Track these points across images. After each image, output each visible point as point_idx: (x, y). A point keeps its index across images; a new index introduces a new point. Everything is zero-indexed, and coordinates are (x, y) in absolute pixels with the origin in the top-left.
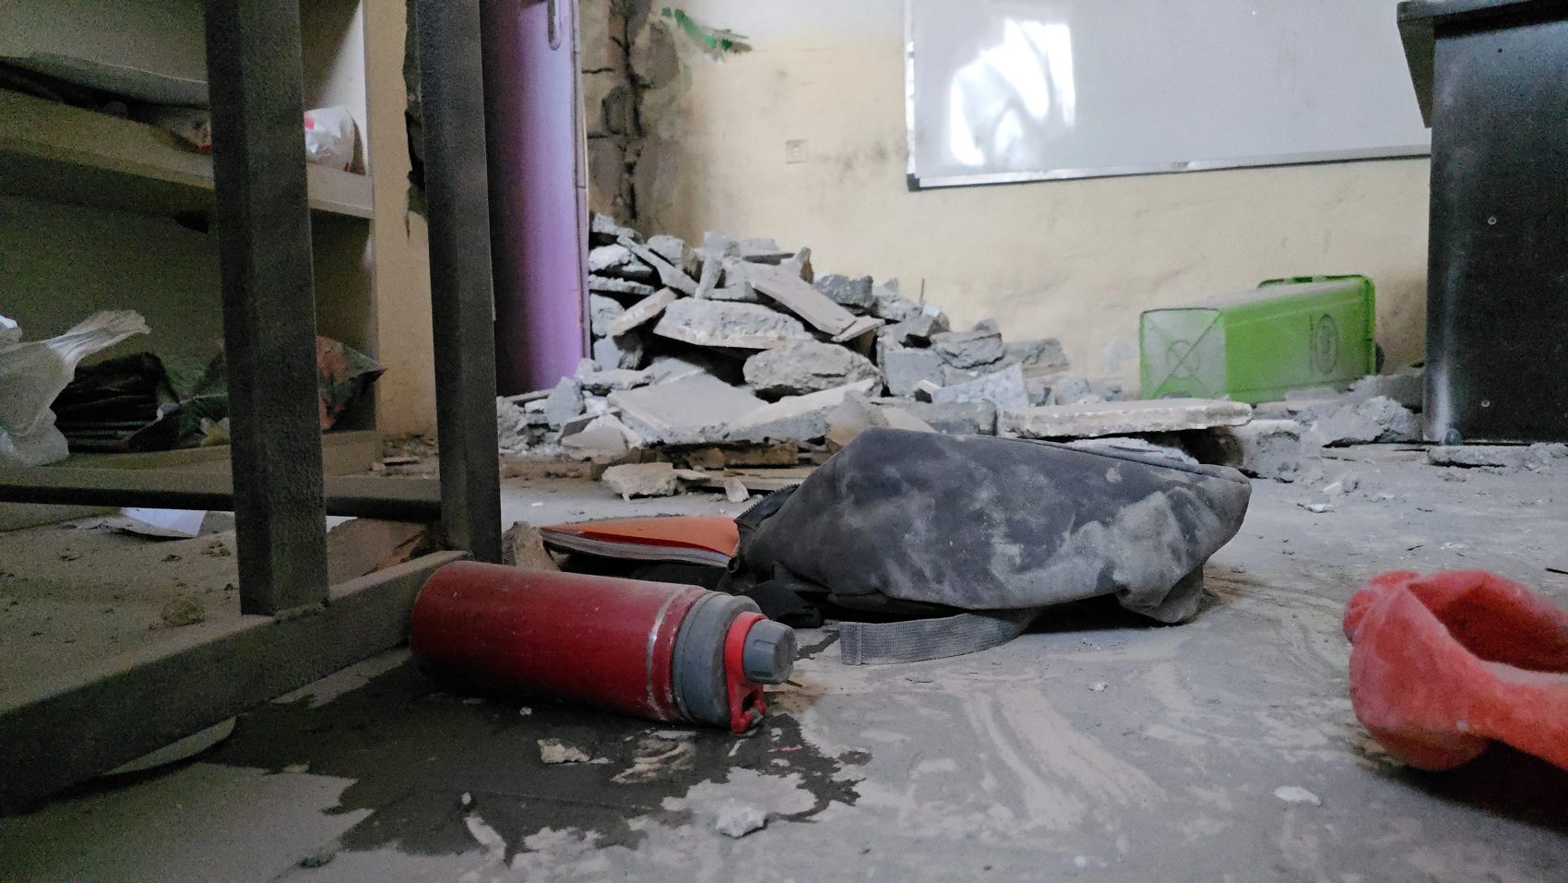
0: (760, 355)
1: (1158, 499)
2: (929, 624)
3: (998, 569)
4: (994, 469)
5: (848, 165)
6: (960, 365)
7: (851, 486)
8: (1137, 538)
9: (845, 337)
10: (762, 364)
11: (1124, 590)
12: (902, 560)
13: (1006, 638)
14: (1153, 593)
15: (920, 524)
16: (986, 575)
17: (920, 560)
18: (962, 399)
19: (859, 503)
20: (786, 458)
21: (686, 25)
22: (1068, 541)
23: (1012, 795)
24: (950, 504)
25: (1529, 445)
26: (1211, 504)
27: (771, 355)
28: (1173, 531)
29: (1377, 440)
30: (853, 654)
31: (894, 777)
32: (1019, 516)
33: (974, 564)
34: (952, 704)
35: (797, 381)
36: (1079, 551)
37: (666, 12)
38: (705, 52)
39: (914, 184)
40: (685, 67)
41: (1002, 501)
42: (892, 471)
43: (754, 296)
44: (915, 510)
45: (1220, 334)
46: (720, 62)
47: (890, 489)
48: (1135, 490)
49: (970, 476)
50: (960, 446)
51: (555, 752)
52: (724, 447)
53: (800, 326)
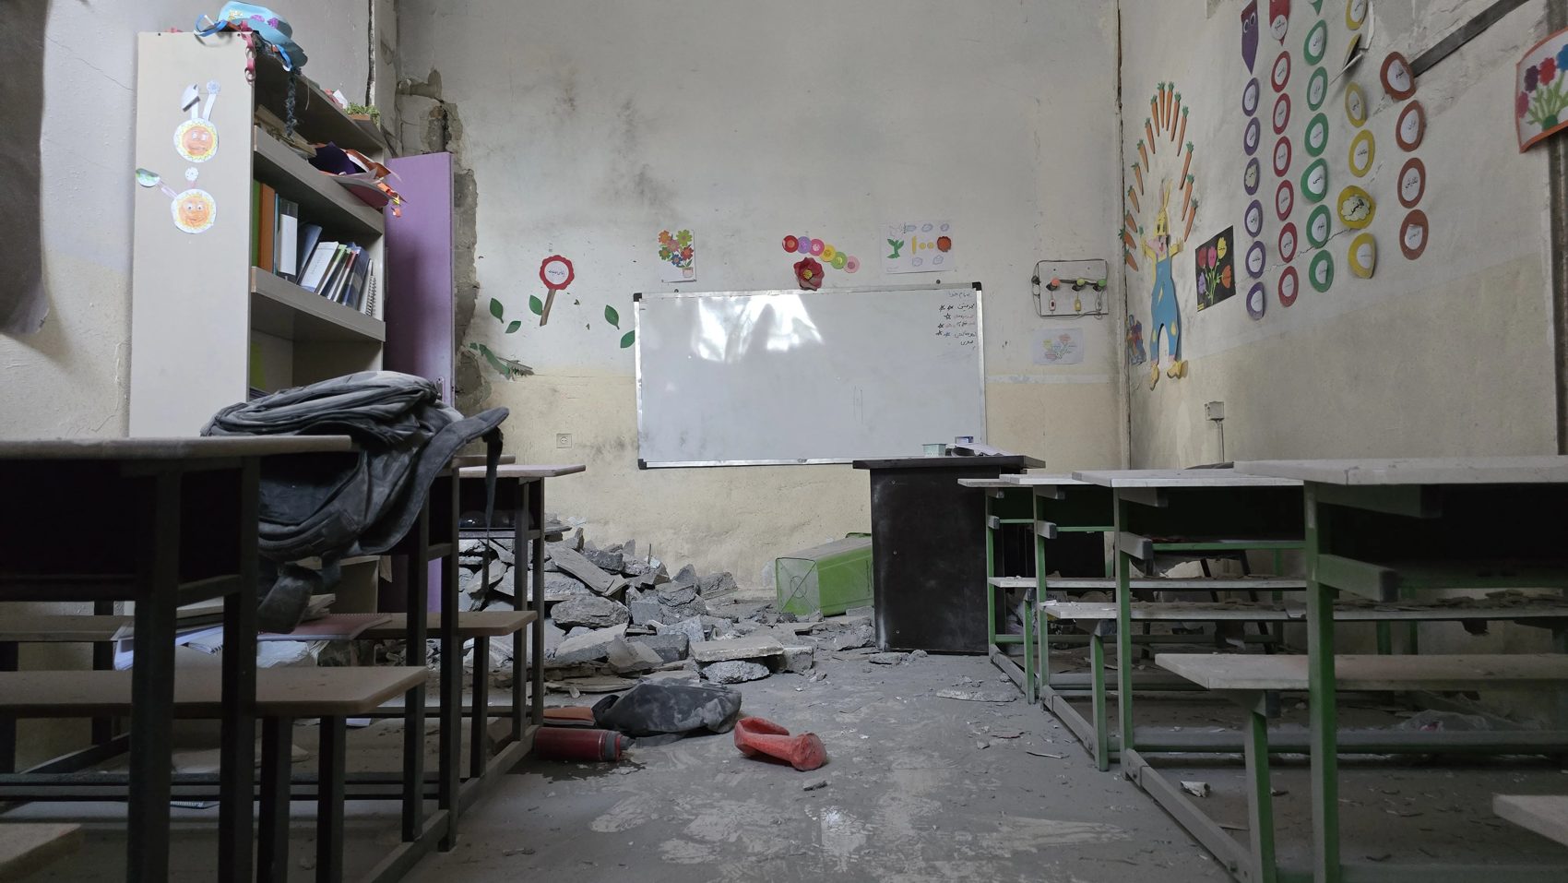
0: (560, 605)
1: (716, 700)
2: (659, 737)
3: (676, 721)
4: (675, 695)
5: (599, 451)
6: (671, 605)
7: (637, 701)
8: (710, 711)
9: (608, 593)
10: (562, 610)
11: (707, 725)
12: (652, 720)
13: (678, 740)
14: (714, 726)
15: (656, 711)
16: (673, 724)
17: (657, 720)
18: (672, 633)
19: (640, 705)
20: (589, 673)
21: (487, 356)
22: (693, 713)
23: (675, 765)
24: (664, 706)
25: (910, 652)
26: (729, 701)
27: (568, 604)
28: (719, 709)
29: (864, 646)
30: (639, 746)
31: (652, 765)
32: (681, 707)
33: (670, 720)
34: (664, 753)
35: (583, 619)
36: (696, 715)
37: (474, 346)
38: (501, 373)
39: (642, 465)
40: (486, 382)
41: (677, 703)
42: (648, 696)
43: (556, 569)
44: (655, 707)
45: (815, 574)
46: (511, 380)
47: (648, 701)
48: (710, 699)
49: (669, 697)
50: (666, 689)
51: (582, 766)
52: (560, 669)
53: (582, 586)
